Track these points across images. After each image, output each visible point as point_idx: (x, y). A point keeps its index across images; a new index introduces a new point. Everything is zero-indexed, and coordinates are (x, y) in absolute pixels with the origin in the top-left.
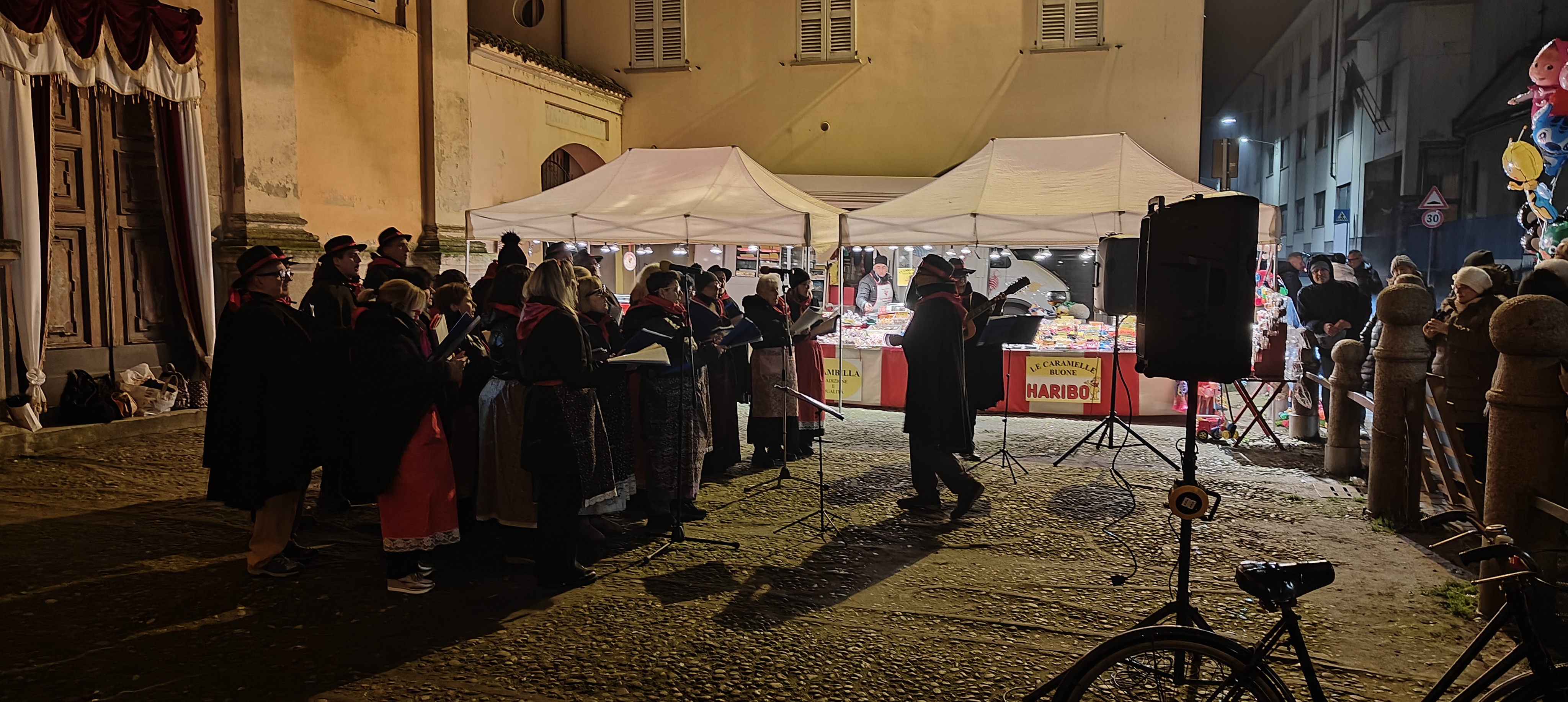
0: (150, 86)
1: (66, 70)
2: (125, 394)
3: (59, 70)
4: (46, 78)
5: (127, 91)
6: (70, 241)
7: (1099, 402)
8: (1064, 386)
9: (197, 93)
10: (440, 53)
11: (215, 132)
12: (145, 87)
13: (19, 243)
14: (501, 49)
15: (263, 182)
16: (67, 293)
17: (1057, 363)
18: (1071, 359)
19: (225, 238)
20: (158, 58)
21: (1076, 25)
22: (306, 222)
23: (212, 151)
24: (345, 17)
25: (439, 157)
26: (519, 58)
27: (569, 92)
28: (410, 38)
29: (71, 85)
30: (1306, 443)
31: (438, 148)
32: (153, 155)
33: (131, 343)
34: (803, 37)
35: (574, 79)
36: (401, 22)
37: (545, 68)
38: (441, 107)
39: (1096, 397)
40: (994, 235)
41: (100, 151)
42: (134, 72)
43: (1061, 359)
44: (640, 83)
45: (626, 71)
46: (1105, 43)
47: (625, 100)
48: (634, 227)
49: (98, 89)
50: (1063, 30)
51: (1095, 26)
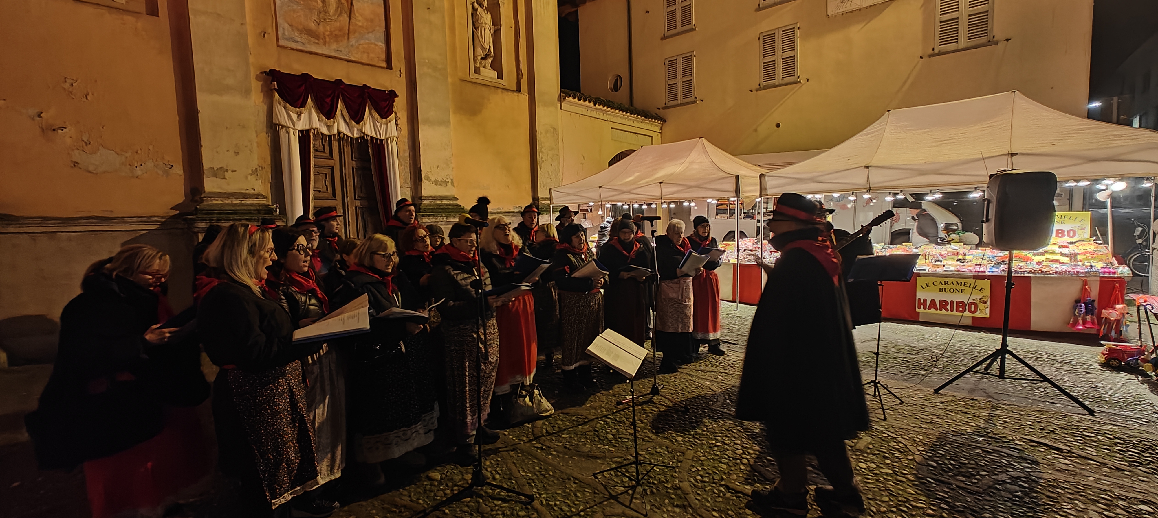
0: (367, 132)
1: (318, 126)
3: (315, 126)
4: (308, 131)
5: (356, 136)
7: (988, 316)
8: (952, 302)
9: (395, 134)
10: (541, 105)
11: (407, 154)
12: (364, 133)
15: (433, 179)
20: (371, 117)
21: (969, 31)
22: (458, 199)
23: (405, 164)
24: (483, 89)
25: (541, 161)
26: (592, 104)
27: (626, 122)
28: (524, 97)
29: (322, 134)
31: (540, 156)
32: (371, 168)
34: (764, 73)
35: (628, 114)
36: (518, 90)
37: (609, 109)
38: (541, 133)
39: (984, 312)
40: (886, 182)
41: (343, 168)
42: (358, 126)
44: (671, 115)
45: (664, 108)
46: (995, 39)
47: (662, 124)
48: (632, 192)
49: (339, 136)
50: (957, 36)
51: (985, 29)
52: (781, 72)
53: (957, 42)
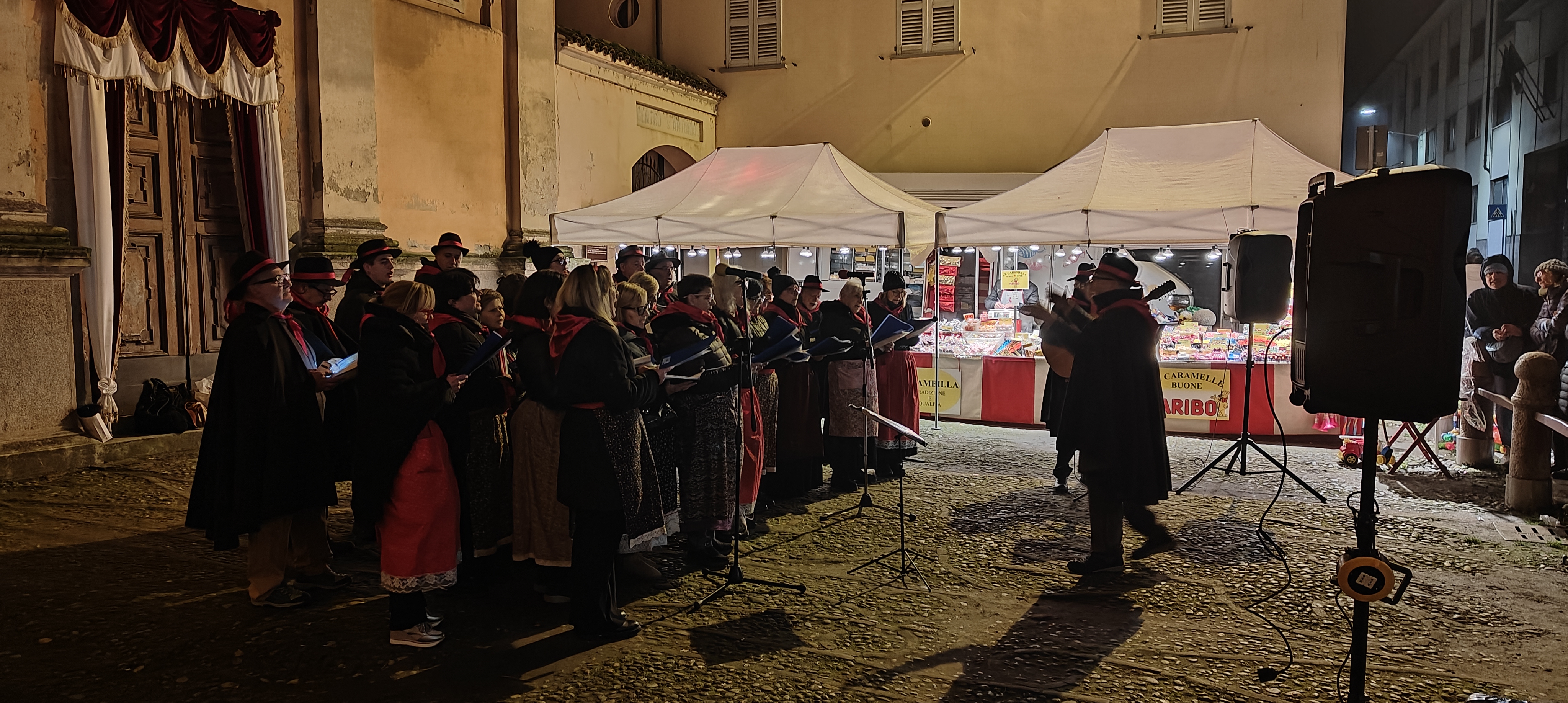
0: (227, 89)
1: (140, 73)
2: (198, 403)
3: (133, 74)
4: (120, 82)
5: (204, 96)
6: (147, 248)
7: (1228, 418)
8: (1187, 401)
9: (275, 96)
10: (525, 52)
11: (294, 137)
12: (221, 91)
13: (90, 250)
14: (589, 48)
15: (342, 187)
16: (144, 301)
17: (1180, 375)
18: (1196, 371)
19: (304, 244)
20: (235, 62)
21: (1201, 6)
22: (386, 227)
24: (428, 17)
25: (525, 160)
26: (609, 58)
27: (661, 93)
28: (496, 38)
29: (147, 89)
30: (1478, 471)
31: (523, 150)
32: (231, 159)
33: (208, 352)
34: (902, 29)
35: (666, 79)
36: (486, 22)
37: (636, 68)
38: (526, 108)
39: (1224, 414)
40: (1108, 233)
41: (177, 157)
42: (211, 76)
43: (1184, 371)
44: (736, 83)
46: (1233, 24)
47: (719, 100)
48: (720, 229)
49: (175, 93)
50: (1186, 12)
51: (1222, 7)
52: (932, 32)
53: (1186, 20)
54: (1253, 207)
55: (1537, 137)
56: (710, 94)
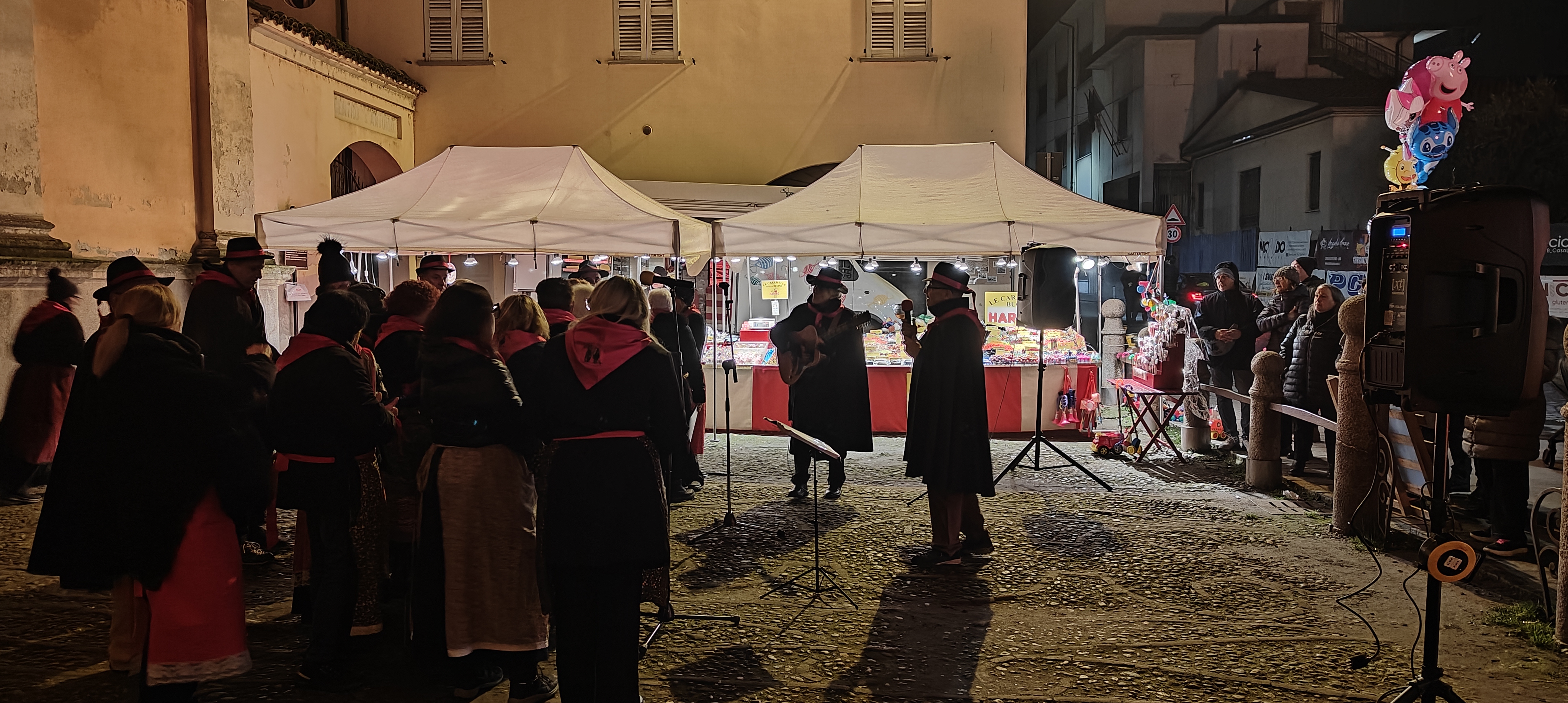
10: (215, 26)
14: (287, 28)
21: (905, 35)
22: (53, 226)
25: (218, 150)
26: (307, 40)
27: (359, 83)
28: (179, 6)
30: (1202, 455)
31: (216, 140)
34: (621, 34)
35: (366, 68)
37: (335, 53)
38: (218, 91)
44: (436, 77)
45: (419, 63)
46: (933, 54)
47: (418, 95)
50: (892, 39)
51: (923, 36)
52: (650, 39)
53: (892, 47)
54: (1010, 223)
55: (1114, 167)
56: (410, 87)
